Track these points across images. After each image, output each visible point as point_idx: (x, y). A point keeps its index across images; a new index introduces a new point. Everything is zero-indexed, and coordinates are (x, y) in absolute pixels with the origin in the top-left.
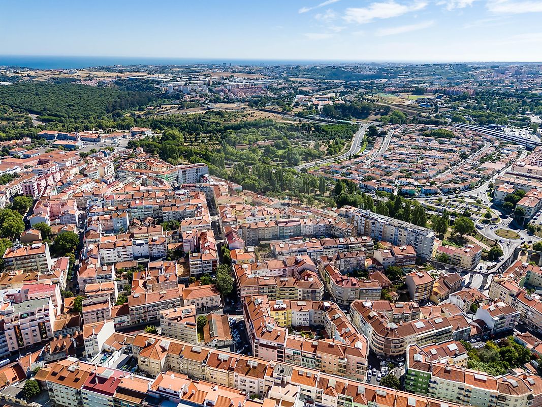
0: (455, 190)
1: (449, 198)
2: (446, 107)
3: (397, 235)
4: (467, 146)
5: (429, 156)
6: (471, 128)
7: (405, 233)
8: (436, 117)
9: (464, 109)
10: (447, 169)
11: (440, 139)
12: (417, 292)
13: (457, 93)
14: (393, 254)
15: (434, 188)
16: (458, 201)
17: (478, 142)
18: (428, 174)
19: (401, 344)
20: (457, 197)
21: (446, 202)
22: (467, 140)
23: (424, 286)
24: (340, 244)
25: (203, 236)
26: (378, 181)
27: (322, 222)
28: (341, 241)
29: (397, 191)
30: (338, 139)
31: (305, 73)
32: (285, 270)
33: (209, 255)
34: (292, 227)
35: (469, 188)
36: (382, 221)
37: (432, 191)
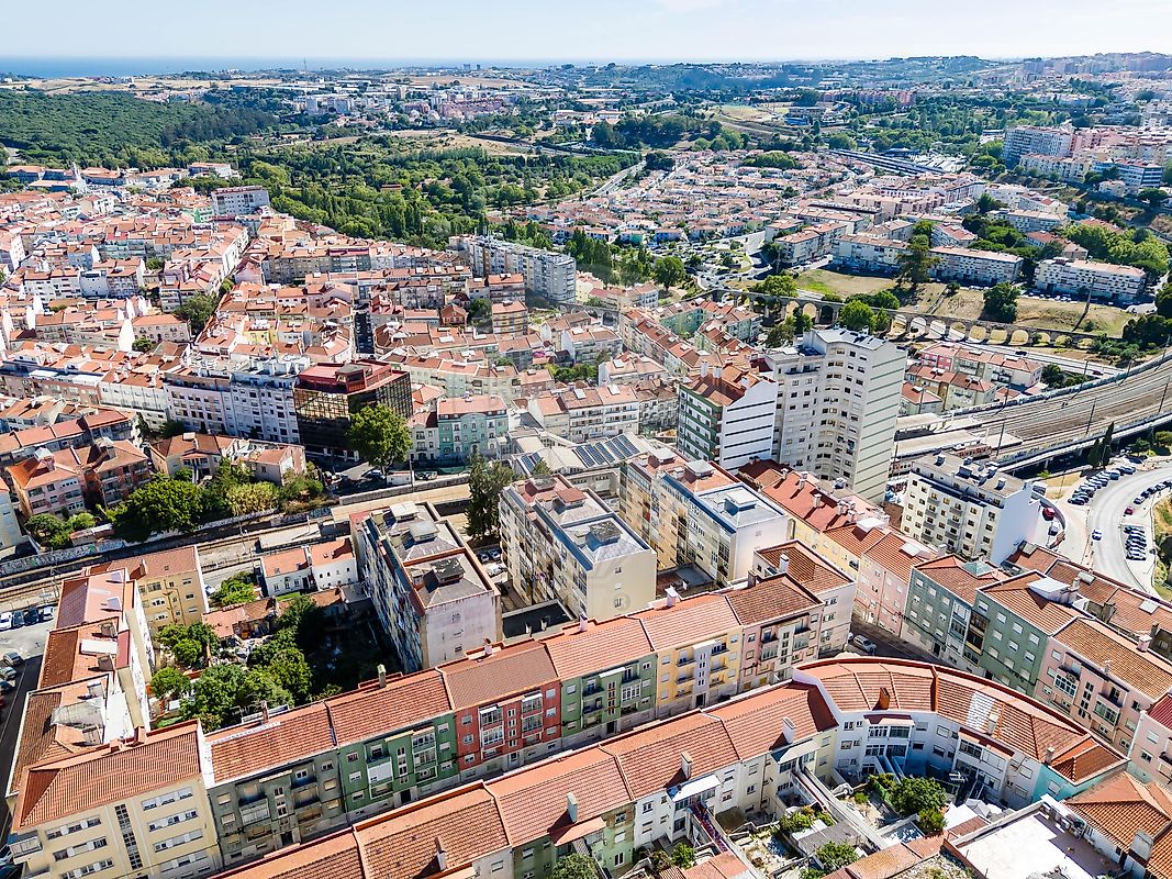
0: (711, 234)
2: (837, 125)
11: (767, 169)
15: (675, 231)
16: (706, 248)
24: (417, 275)
25: (200, 266)
26: (593, 226)
27: (410, 253)
28: (419, 270)
29: (613, 238)
30: (578, 174)
31: (626, 79)
32: (304, 301)
33: (192, 285)
34: (354, 259)
35: (741, 232)
36: (504, 249)
37: (669, 237)
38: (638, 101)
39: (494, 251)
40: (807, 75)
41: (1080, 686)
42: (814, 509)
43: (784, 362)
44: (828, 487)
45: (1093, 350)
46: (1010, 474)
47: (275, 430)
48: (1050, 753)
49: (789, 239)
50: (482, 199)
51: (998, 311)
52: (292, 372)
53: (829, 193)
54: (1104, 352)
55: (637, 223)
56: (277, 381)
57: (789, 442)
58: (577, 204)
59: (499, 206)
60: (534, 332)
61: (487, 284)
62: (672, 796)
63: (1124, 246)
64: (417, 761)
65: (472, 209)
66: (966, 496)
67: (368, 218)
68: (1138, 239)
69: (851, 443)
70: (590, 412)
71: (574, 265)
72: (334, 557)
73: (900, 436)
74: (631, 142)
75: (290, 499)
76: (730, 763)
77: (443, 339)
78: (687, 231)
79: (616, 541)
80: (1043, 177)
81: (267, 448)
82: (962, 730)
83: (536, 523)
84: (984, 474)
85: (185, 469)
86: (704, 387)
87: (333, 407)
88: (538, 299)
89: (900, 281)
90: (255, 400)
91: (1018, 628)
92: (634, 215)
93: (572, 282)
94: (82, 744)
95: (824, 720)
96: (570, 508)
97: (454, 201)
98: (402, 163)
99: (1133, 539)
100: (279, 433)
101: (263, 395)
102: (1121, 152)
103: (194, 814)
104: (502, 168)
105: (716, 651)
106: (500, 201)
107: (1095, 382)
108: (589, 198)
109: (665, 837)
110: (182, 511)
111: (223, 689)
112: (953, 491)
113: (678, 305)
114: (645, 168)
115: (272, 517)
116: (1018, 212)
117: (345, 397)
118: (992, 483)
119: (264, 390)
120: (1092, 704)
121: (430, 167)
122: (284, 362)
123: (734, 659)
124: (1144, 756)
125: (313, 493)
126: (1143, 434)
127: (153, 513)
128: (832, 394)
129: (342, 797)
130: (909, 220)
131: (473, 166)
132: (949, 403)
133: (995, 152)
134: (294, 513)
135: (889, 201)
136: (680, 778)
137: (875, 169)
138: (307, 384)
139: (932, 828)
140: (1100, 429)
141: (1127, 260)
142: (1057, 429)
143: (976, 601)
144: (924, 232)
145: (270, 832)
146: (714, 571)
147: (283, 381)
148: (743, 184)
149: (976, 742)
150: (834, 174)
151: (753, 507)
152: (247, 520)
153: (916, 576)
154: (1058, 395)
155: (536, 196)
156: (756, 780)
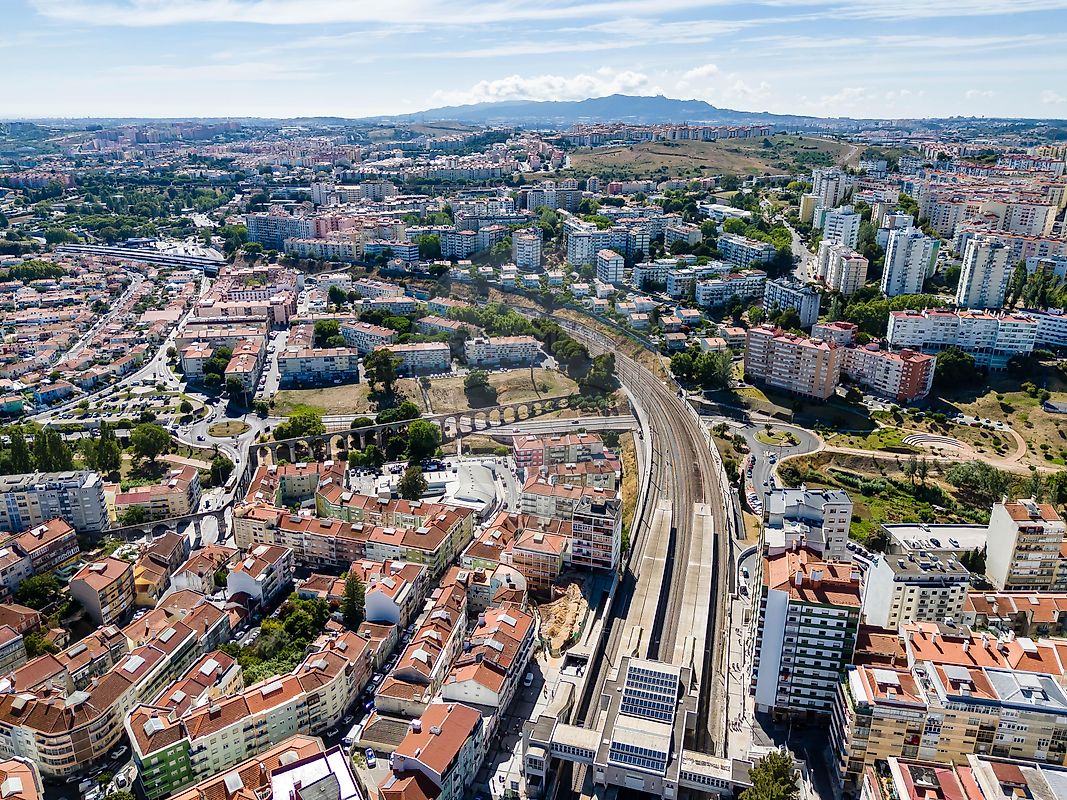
0: (107, 377)
1: (101, 397)
2: (22, 215)
3: (16, 509)
4: (98, 286)
5: (26, 322)
6: (94, 251)
7: (34, 497)
8: (9, 237)
9: (63, 214)
10: (75, 340)
11: (35, 282)
12: (104, 604)
13: (36, 184)
14: (20, 553)
15: (61, 385)
16: (122, 396)
17: (116, 276)
18: (38, 361)
19: (109, 723)
20: (116, 390)
21: (98, 405)
22: (93, 276)
23: (115, 585)
37: (58, 394)
45: (571, 406)
49: (239, 368)
54: (582, 406)
66: (945, 583)
68: (502, 312)
78: (72, 381)
89: (372, 385)
112: (931, 583)
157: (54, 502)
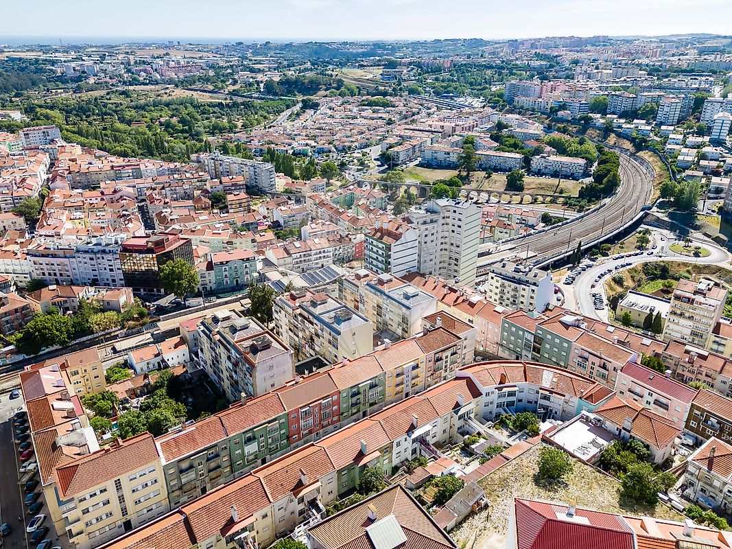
0: (350, 147)
9: (431, 81)
11: (375, 108)
12: (231, 208)
13: (431, 65)
23: (237, 202)
24: (174, 179)
25: (23, 180)
26: (277, 145)
27: (166, 165)
28: (176, 176)
29: (291, 152)
30: (260, 112)
31: (278, 52)
32: (102, 199)
33: (21, 192)
34: (130, 171)
35: (367, 146)
36: (228, 161)
37: (325, 150)
38: (289, 66)
39: (221, 162)
40: (388, 49)
41: (589, 364)
42: (445, 295)
43: (420, 218)
44: (451, 283)
45: (565, 204)
46: (540, 269)
47: (107, 280)
48: (582, 392)
49: (396, 149)
50: (202, 129)
51: (514, 185)
52: (116, 243)
53: (413, 121)
54: (570, 205)
55: (303, 142)
56: (107, 249)
57: (425, 261)
58: (264, 132)
59: (213, 134)
60: (254, 211)
61: (221, 182)
62: (410, 437)
63: (575, 147)
64: (270, 441)
65: (196, 136)
66: (519, 282)
67: (129, 145)
68: (581, 142)
69: (456, 260)
70: (304, 255)
71: (273, 169)
72: (175, 348)
73: (481, 255)
74: (290, 92)
75: (128, 320)
76: (435, 418)
77: (201, 218)
78: (335, 146)
79: (350, 319)
80: (528, 110)
81: (107, 291)
82: (541, 389)
83: (300, 315)
84: (527, 270)
85: (54, 308)
86: (379, 234)
87: (146, 263)
88: (254, 190)
89: (460, 171)
90: (93, 262)
91: (557, 341)
92: (301, 137)
93: (273, 179)
94: (79, 454)
95: (475, 393)
96: (320, 304)
97: (183, 131)
98: (143, 108)
99: (597, 300)
100: (110, 282)
101: (99, 258)
102: (567, 95)
103: (156, 481)
104: (211, 110)
105: (414, 368)
106: (214, 130)
107: (568, 221)
108: (270, 127)
109: (407, 460)
110: (62, 332)
111: (139, 422)
112: (512, 280)
113: (339, 191)
114: (302, 108)
115: (119, 332)
116: (518, 130)
117: (154, 255)
118: (531, 274)
119: (99, 255)
120: (595, 372)
121: (162, 110)
122: (109, 237)
123: (422, 371)
124: (621, 392)
125: (142, 315)
126: (595, 246)
127: (43, 335)
128: (446, 234)
129: (231, 465)
130: (461, 136)
131: (191, 109)
132: (496, 237)
133: (501, 96)
134: (133, 328)
135: (448, 125)
136: (412, 428)
137: (437, 106)
138: (127, 250)
139: (535, 433)
140: (574, 245)
141: (576, 154)
142: (553, 246)
143: (536, 331)
144: (469, 142)
145: (195, 488)
146: (399, 332)
147: (111, 249)
148: (362, 117)
149: (547, 393)
150: (414, 110)
151: (417, 295)
152: (103, 335)
153: (504, 322)
154: (551, 229)
155: (236, 127)
156: (447, 426)
157: (252, 173)
